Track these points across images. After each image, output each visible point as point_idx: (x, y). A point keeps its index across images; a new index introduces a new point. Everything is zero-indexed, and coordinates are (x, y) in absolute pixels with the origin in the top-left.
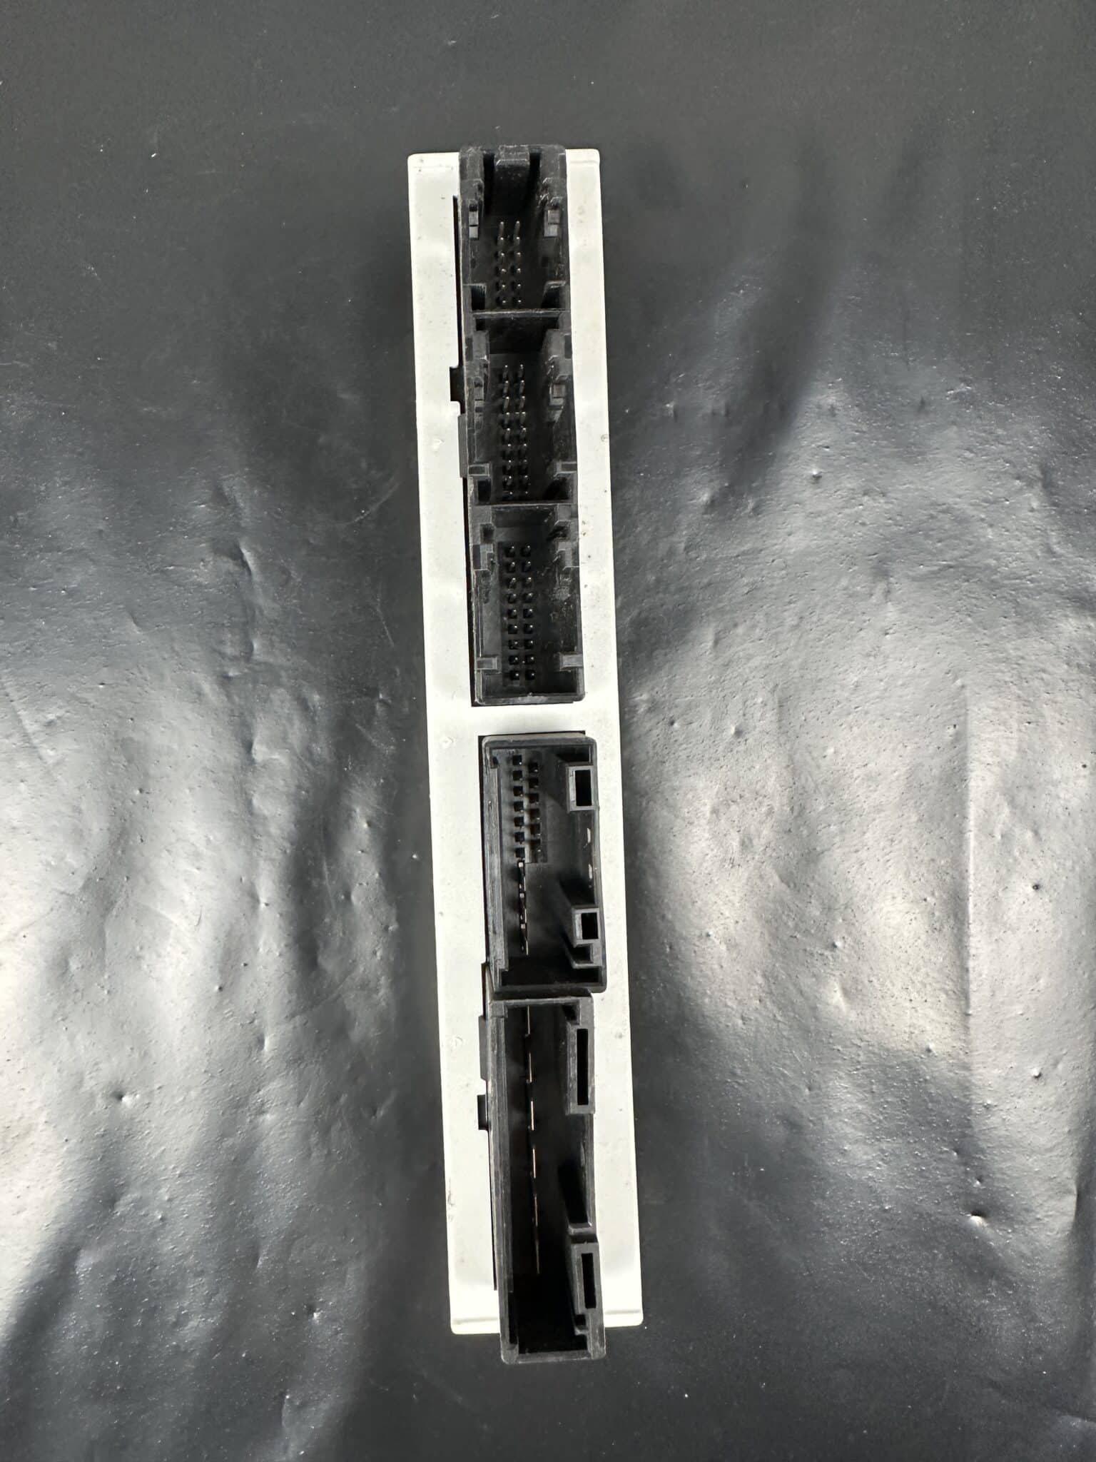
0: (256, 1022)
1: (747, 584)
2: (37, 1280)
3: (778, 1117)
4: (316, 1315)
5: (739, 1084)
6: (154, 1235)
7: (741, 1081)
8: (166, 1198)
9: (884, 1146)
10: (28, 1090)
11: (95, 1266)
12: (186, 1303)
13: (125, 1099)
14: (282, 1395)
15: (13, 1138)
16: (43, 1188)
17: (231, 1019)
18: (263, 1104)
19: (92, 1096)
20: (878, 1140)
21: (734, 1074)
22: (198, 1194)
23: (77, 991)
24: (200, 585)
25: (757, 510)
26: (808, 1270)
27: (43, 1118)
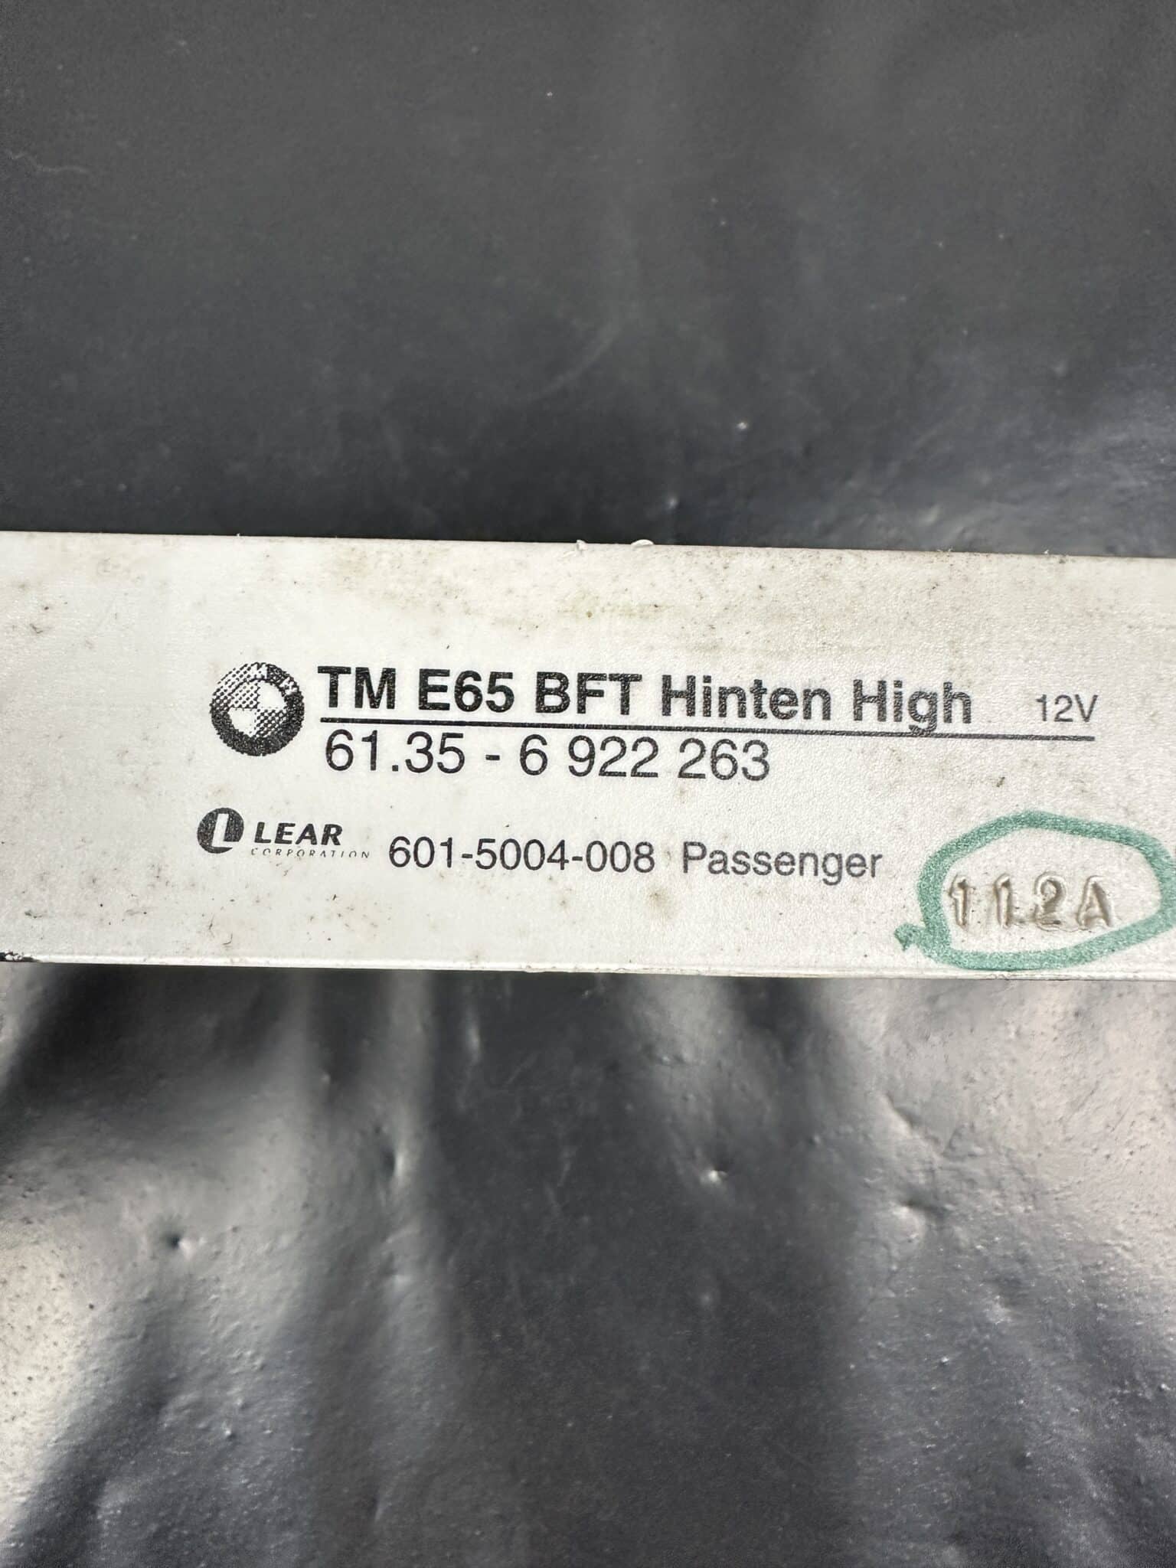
13: (182, 1245)
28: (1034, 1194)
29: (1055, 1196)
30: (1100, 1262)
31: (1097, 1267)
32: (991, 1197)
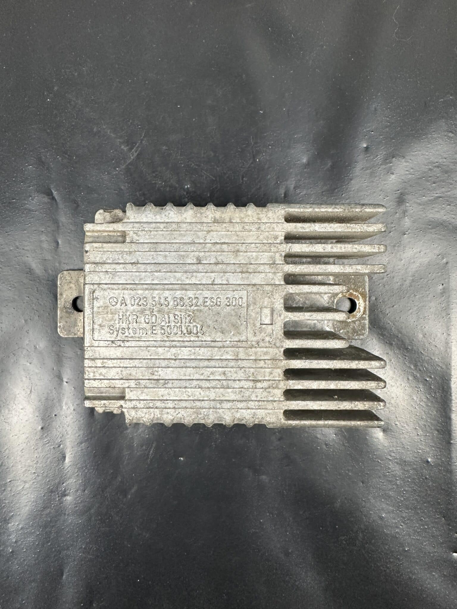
0: (61, 446)
6: (8, 560)
7: (325, 479)
8: (14, 540)
9: (404, 515)
17: (47, 445)
18: (65, 491)
21: (321, 475)
24: (30, 210)
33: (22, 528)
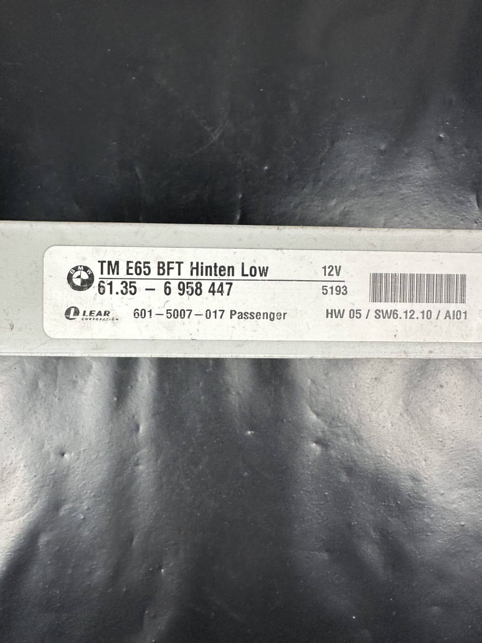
0: (136, 417)
1: (402, 194)
2: (18, 548)
3: (408, 475)
4: (162, 570)
5: (388, 457)
6: (79, 526)
7: (389, 456)
8: (86, 507)
9: (462, 492)
10: (15, 449)
11: (48, 542)
12: (95, 562)
13: (65, 455)
14: (144, 611)
15: (7, 474)
16: (21, 500)
17: (122, 416)
18: (138, 460)
19: (48, 454)
20: (460, 489)
21: (386, 452)
22: (103, 506)
23: (42, 398)
25: (408, 155)
26: (420, 554)
27: (22, 465)
28: (359, 439)
29: (365, 440)
30: (380, 462)
31: (379, 463)
32: (343, 440)
33: (94, 496)
